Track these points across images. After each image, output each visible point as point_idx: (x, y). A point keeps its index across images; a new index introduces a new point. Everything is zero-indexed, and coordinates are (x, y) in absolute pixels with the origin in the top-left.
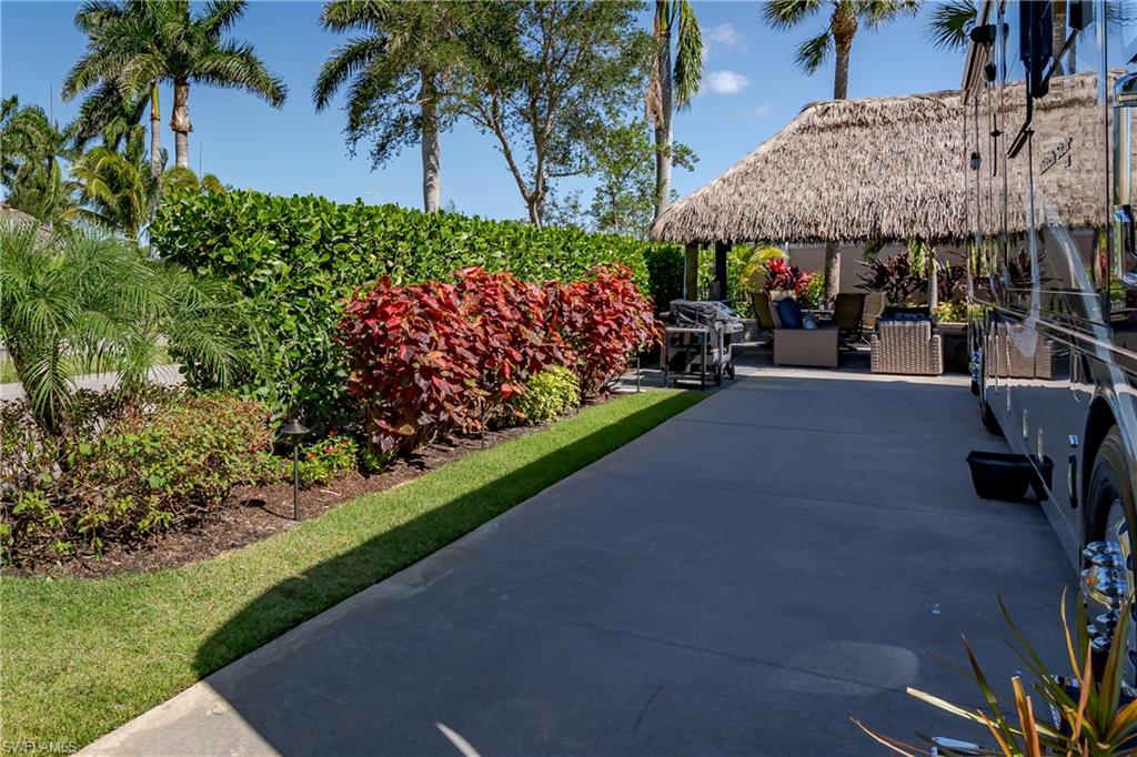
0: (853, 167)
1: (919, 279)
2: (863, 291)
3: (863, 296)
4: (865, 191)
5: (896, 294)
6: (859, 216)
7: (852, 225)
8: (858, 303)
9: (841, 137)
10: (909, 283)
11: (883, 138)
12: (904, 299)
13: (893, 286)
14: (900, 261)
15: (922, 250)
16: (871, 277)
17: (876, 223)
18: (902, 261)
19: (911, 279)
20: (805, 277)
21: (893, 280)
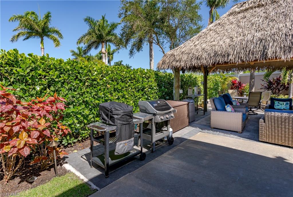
0: (253, 24)
1: (285, 86)
2: (261, 91)
3: (261, 93)
4: (258, 35)
5: (275, 91)
6: (253, 48)
7: (249, 54)
8: (259, 96)
9: (248, 14)
10: (281, 87)
11: (271, 9)
12: (279, 93)
13: (274, 88)
14: (277, 79)
15: (287, 74)
16: (266, 85)
17: (264, 51)
18: (278, 79)
19: (281, 86)
20: (244, 85)
21: (274, 86)
